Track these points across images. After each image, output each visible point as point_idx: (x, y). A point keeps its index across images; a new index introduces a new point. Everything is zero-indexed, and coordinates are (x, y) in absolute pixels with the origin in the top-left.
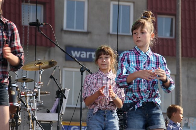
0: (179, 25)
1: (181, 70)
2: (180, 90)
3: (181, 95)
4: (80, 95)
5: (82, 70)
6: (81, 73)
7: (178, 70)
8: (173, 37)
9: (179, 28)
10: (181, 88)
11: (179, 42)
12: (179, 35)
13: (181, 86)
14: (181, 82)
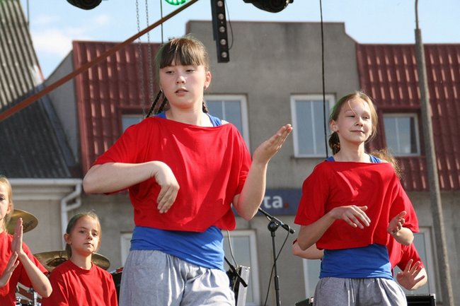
0: (428, 128)
1: (441, 216)
2: (444, 255)
3: (448, 265)
4: (274, 275)
5: (271, 226)
6: (270, 232)
7: (436, 216)
8: (418, 154)
9: (429, 135)
10: (446, 252)
11: (432, 163)
12: (430, 148)
13: (445, 247)
14: (444, 239)
